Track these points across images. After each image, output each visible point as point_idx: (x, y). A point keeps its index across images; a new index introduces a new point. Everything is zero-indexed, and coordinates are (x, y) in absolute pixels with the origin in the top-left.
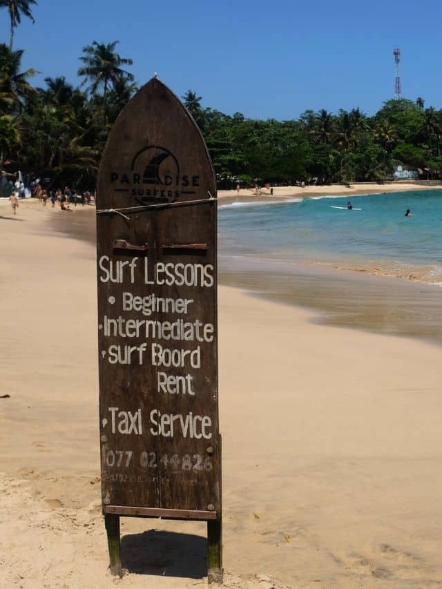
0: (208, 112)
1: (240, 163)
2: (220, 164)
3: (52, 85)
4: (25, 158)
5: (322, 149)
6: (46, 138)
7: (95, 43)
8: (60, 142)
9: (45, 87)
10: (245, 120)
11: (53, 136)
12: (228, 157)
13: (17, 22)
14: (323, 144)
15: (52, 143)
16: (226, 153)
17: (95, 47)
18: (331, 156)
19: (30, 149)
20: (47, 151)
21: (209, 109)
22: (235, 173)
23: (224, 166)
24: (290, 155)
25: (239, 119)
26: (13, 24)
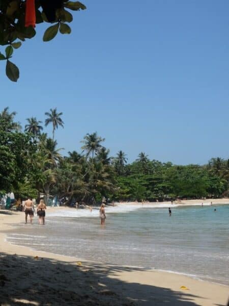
0: (153, 162)
1: (168, 188)
2: (158, 189)
3: (71, 155)
4: (56, 188)
5: (216, 179)
6: (66, 179)
7: (88, 134)
8: (72, 181)
9: (68, 156)
10: (173, 166)
11: (69, 177)
12: (162, 185)
13: (56, 128)
14: (216, 176)
15: (69, 181)
16: (160, 183)
17: (88, 136)
18: (221, 183)
19: (59, 184)
20: (67, 185)
21: (154, 160)
22: (166, 193)
23: (159, 189)
24: (196, 183)
25: (169, 165)
26: (54, 129)
